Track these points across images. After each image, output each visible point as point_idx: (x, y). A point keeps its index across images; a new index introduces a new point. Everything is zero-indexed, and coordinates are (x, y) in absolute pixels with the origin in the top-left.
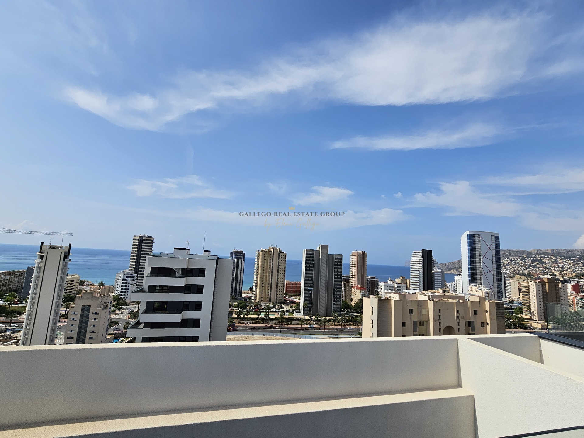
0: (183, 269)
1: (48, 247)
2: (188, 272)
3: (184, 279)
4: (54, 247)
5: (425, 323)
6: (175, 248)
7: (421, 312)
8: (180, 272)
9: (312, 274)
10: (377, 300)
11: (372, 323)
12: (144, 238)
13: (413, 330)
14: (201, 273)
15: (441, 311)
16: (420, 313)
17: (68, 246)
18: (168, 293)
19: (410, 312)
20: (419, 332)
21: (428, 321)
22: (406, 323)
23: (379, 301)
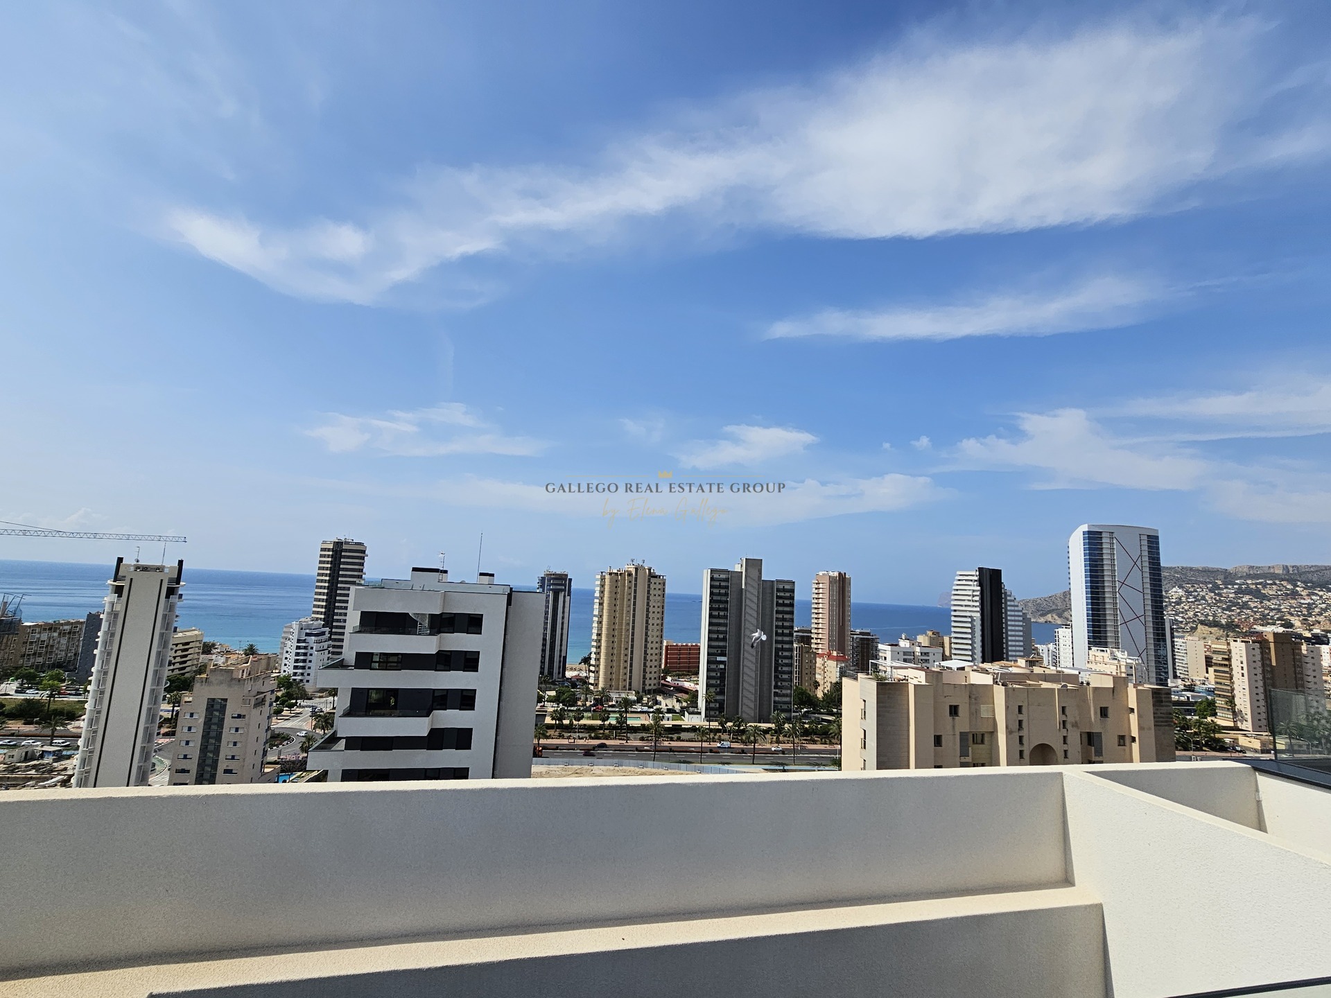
0: (432, 616)
1: (132, 569)
2: (443, 623)
3: (435, 639)
4: (145, 569)
5: (986, 739)
6: (415, 569)
7: (977, 711)
8: (426, 623)
9: (725, 625)
10: (874, 684)
11: (863, 737)
12: (345, 547)
13: (959, 755)
14: (473, 623)
15: (1024, 710)
16: (974, 713)
17: (176, 565)
18: (400, 670)
19: (951, 714)
20: (973, 759)
21: (993, 733)
22: (943, 737)
23: (880, 687)
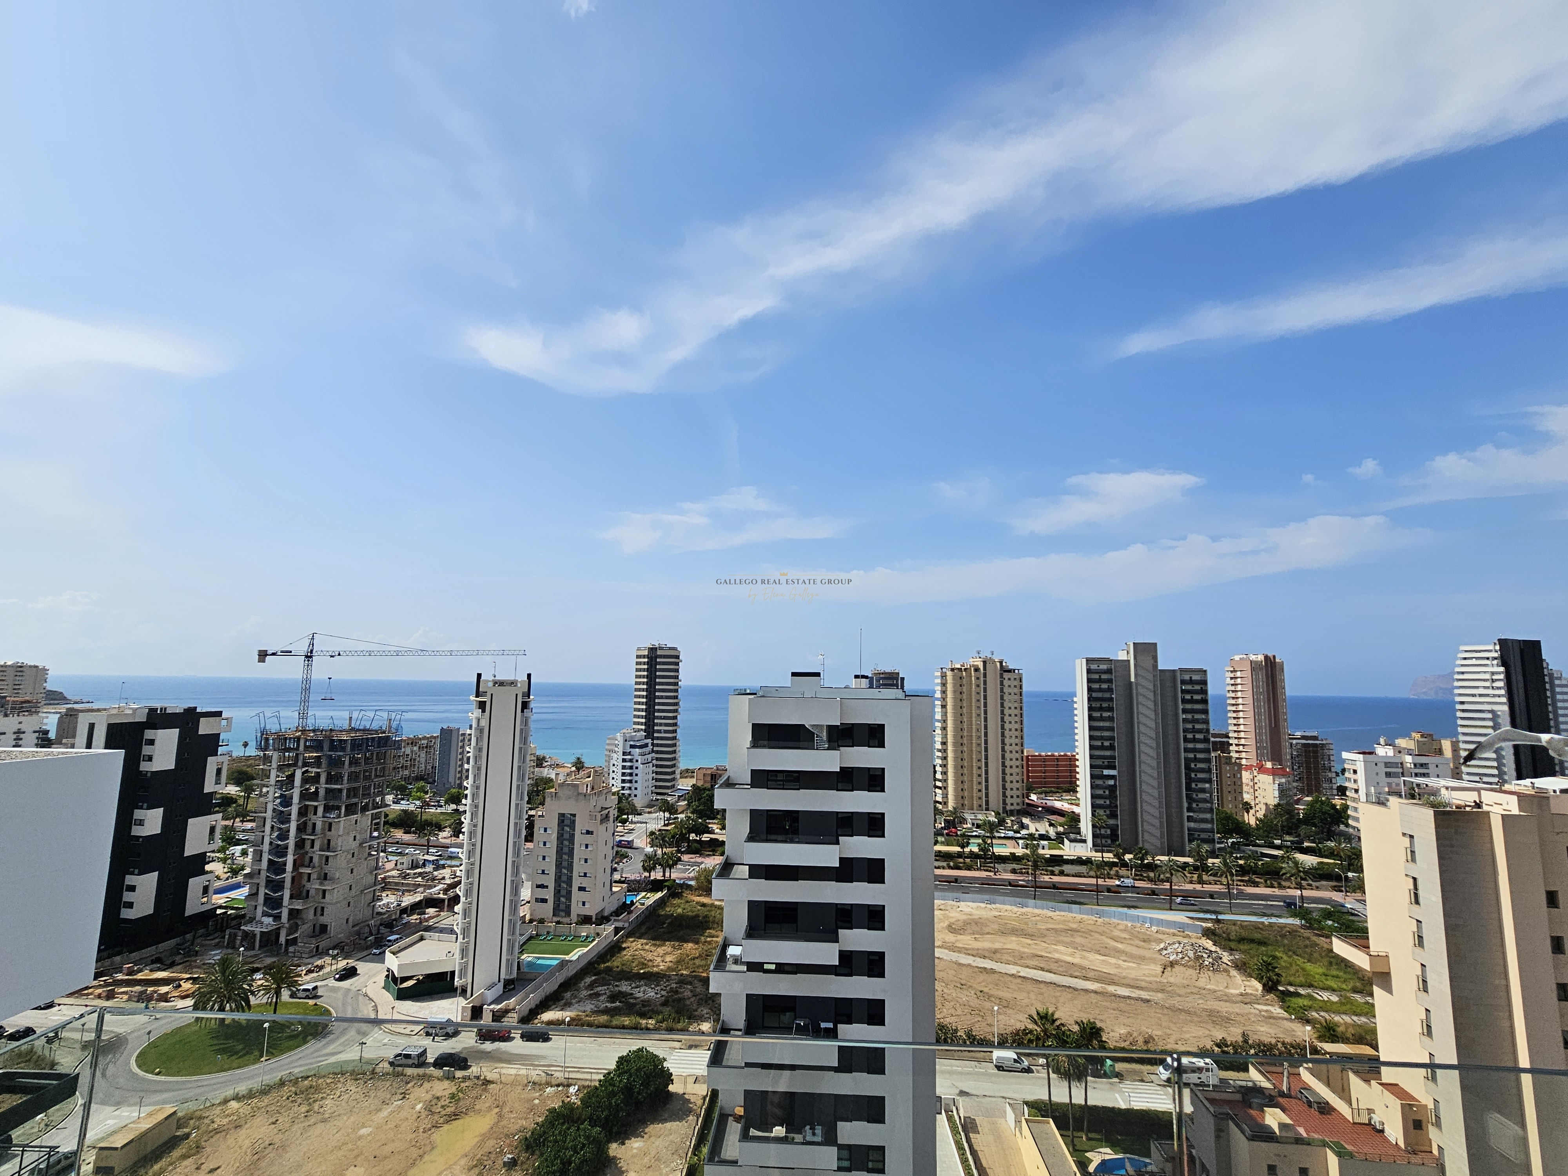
0: (830, 728)
1: (494, 684)
2: (842, 735)
3: (836, 753)
4: (502, 684)
6: (794, 674)
8: (824, 734)
9: (1111, 729)
10: (1430, 813)
11: (1412, 887)
12: (659, 653)
14: (874, 735)
17: (526, 678)
18: (798, 789)
22: (1559, 893)
23: (1439, 817)
